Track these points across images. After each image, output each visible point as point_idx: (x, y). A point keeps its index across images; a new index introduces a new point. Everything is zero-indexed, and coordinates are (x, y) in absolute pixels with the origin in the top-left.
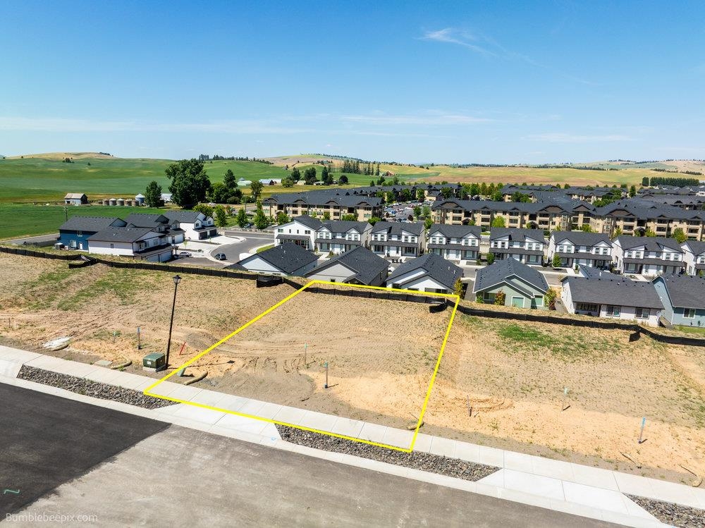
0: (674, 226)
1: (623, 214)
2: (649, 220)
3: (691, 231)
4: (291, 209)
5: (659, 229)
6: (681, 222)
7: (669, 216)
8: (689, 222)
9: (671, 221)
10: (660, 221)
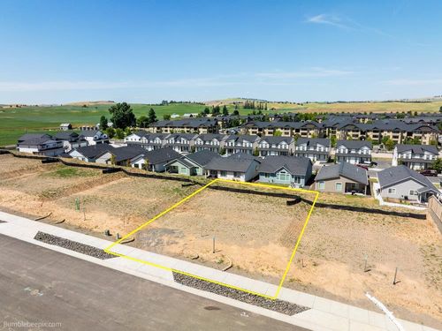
0: (385, 134)
1: (352, 128)
2: (368, 131)
3: (394, 137)
4: (164, 129)
5: (374, 136)
6: (388, 131)
7: (380, 128)
8: (394, 132)
9: (382, 131)
10: (374, 132)
